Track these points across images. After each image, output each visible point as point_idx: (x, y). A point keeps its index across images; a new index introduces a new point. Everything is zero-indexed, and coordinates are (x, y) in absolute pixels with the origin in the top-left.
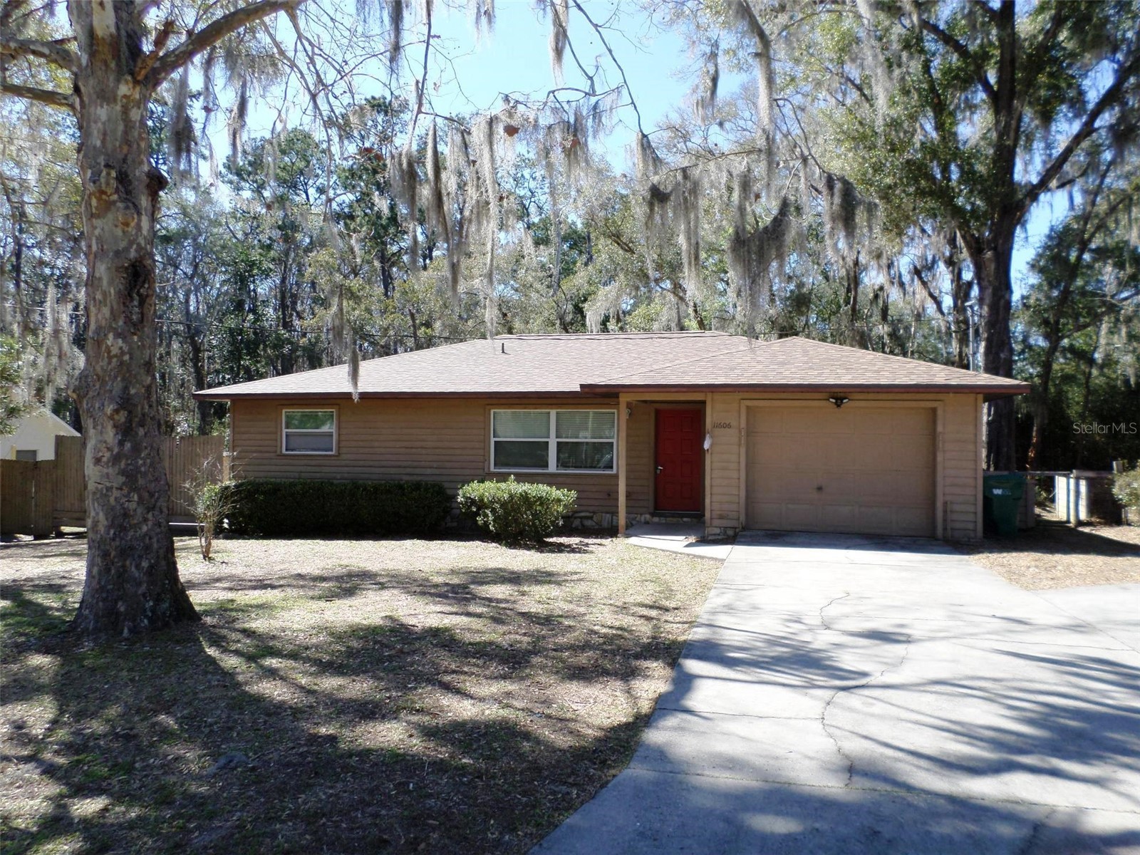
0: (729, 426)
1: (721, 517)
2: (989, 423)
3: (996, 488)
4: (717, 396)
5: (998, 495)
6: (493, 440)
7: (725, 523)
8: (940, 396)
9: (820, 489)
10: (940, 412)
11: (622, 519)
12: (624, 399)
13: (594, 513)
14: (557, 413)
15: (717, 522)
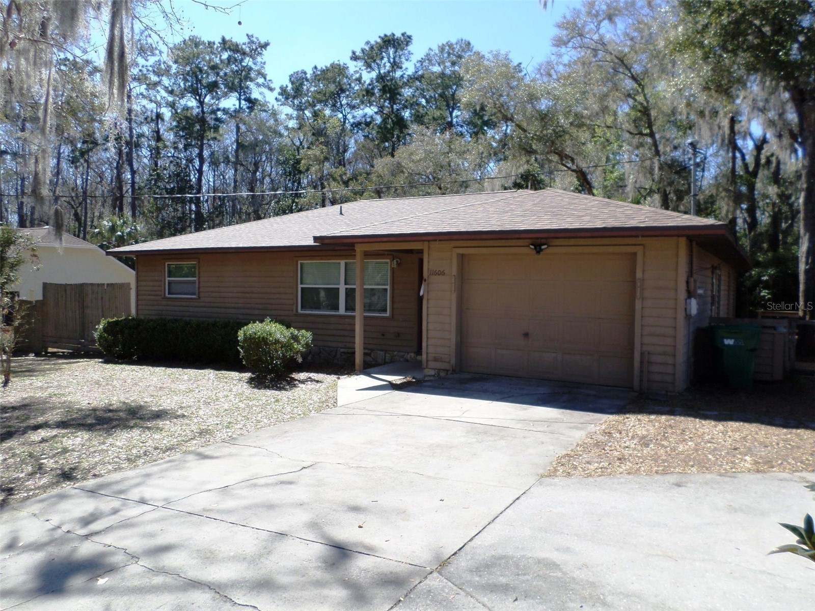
0: (442, 273)
1: (436, 360)
2: (807, 272)
3: (727, 338)
4: (434, 245)
5: (729, 345)
6: (300, 286)
7: (438, 365)
8: (640, 240)
9: (526, 335)
10: (640, 258)
11: (359, 358)
12: (359, 249)
13: (372, 350)
14: (346, 264)
15: (432, 364)
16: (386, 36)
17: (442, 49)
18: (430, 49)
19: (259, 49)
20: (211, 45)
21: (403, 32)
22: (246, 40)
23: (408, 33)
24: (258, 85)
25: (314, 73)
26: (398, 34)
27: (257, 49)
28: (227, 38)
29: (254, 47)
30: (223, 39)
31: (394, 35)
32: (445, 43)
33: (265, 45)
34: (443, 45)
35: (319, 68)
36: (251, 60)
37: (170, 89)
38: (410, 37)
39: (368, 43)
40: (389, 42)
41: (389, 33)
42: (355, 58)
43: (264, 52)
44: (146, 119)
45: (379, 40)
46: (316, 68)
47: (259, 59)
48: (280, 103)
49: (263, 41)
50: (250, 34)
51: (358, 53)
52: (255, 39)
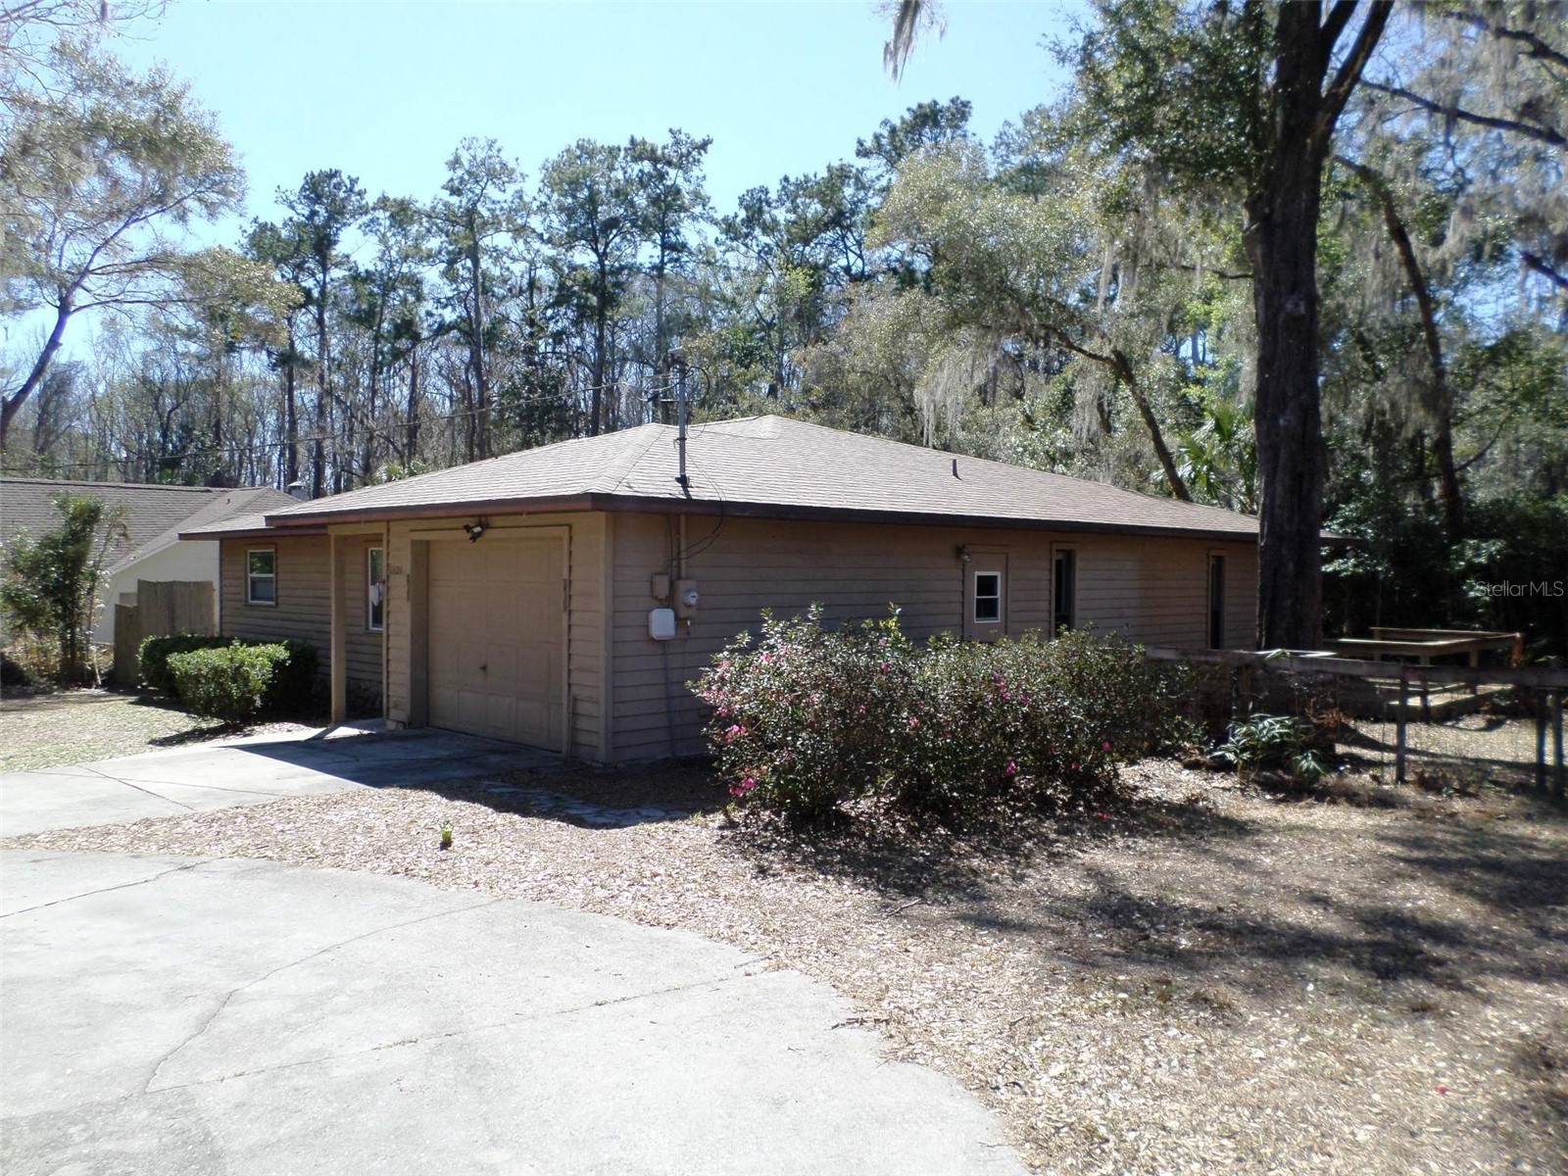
0: (400, 571)
1: (395, 706)
4: (393, 527)
7: (398, 715)
9: (485, 669)
10: (565, 545)
11: (335, 701)
15: (393, 713)
16: (920, 106)
17: (1028, 121)
18: (1007, 123)
19: (694, 153)
20: (613, 152)
21: (953, 96)
22: (670, 141)
23: (963, 98)
24: (694, 218)
25: (784, 188)
26: (944, 102)
27: (689, 153)
28: (638, 139)
29: (684, 150)
30: (633, 141)
31: (936, 103)
32: (1033, 109)
33: (703, 146)
34: (1030, 113)
35: (792, 180)
36: (681, 173)
37: (546, 236)
38: (966, 104)
39: (885, 123)
40: (927, 117)
41: (926, 101)
42: (863, 153)
43: (704, 158)
44: (510, 290)
45: (908, 116)
46: (786, 179)
47: (695, 172)
48: (723, 248)
49: (698, 139)
50: (675, 129)
51: (869, 144)
52: (683, 137)
